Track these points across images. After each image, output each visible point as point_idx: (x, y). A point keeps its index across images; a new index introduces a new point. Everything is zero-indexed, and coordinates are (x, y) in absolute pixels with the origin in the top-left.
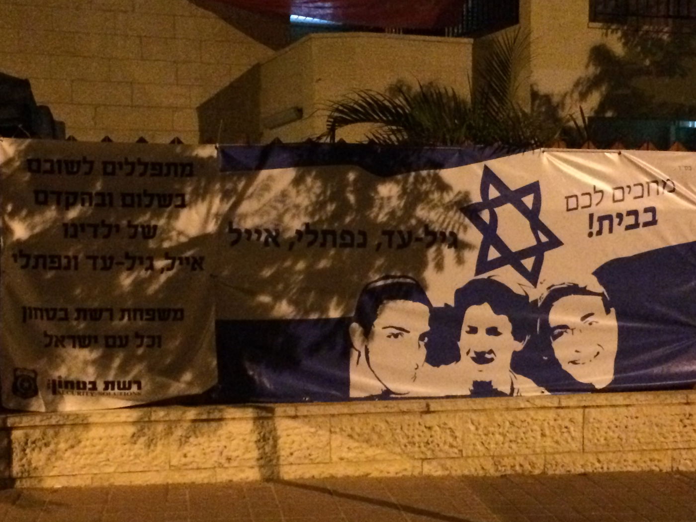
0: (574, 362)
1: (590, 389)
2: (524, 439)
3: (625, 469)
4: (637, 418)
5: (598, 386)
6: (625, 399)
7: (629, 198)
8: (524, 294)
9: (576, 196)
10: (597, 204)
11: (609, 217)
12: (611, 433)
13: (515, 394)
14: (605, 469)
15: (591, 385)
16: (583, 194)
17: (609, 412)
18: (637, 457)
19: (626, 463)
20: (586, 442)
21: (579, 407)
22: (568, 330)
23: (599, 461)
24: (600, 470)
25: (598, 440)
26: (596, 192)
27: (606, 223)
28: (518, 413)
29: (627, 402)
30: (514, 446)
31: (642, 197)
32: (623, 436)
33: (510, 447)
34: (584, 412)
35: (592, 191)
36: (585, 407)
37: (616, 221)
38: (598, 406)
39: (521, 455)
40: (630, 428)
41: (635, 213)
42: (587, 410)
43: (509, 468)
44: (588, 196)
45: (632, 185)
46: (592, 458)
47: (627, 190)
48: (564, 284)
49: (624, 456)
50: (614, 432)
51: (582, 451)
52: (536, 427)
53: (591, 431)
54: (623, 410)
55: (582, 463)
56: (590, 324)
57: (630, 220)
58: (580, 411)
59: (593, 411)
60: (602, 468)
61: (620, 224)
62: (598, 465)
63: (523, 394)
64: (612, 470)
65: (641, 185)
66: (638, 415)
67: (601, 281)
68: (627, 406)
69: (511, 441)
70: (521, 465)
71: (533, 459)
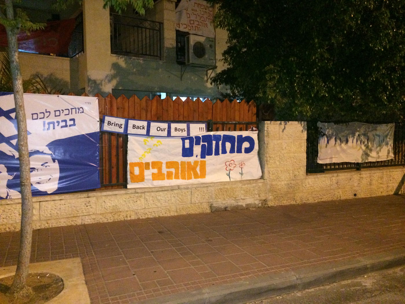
0: (38, 183)
1: (45, 194)
2: (10, 217)
3: (60, 226)
4: (65, 204)
5: (49, 193)
6: (59, 197)
7: (62, 115)
8: (12, 155)
9: (37, 114)
10: (47, 117)
11: (53, 123)
12: (53, 212)
13: (8, 198)
14: (50, 226)
15: (46, 192)
16: (40, 113)
17: (52, 203)
18: (65, 220)
19: (60, 223)
20: (41, 216)
21: (37, 202)
22: (35, 170)
23: (48, 223)
24: (48, 227)
25: (47, 215)
27: (51, 125)
28: (7, 206)
29: (61, 198)
30: (5, 220)
31: (69, 114)
32: (59, 212)
33: (3, 221)
34: (40, 204)
35: (45, 112)
36: (40, 202)
37: (56, 124)
38: (47, 201)
39: (9, 224)
40: (62, 209)
41: (65, 121)
43: (3, 230)
44: (43, 114)
45: (64, 110)
46: (44, 222)
47: (61, 112)
48: (32, 150)
49: (60, 220)
51: (39, 220)
52: (16, 212)
53: (43, 211)
54: (59, 202)
55: (39, 225)
56: (46, 167)
57: (64, 124)
59: (44, 203)
61: (58, 125)
62: (47, 225)
63: (12, 198)
64: (54, 226)
65: (68, 110)
66: (65, 203)
68: (61, 200)
69: (3, 218)
70: (9, 228)
71: (15, 225)
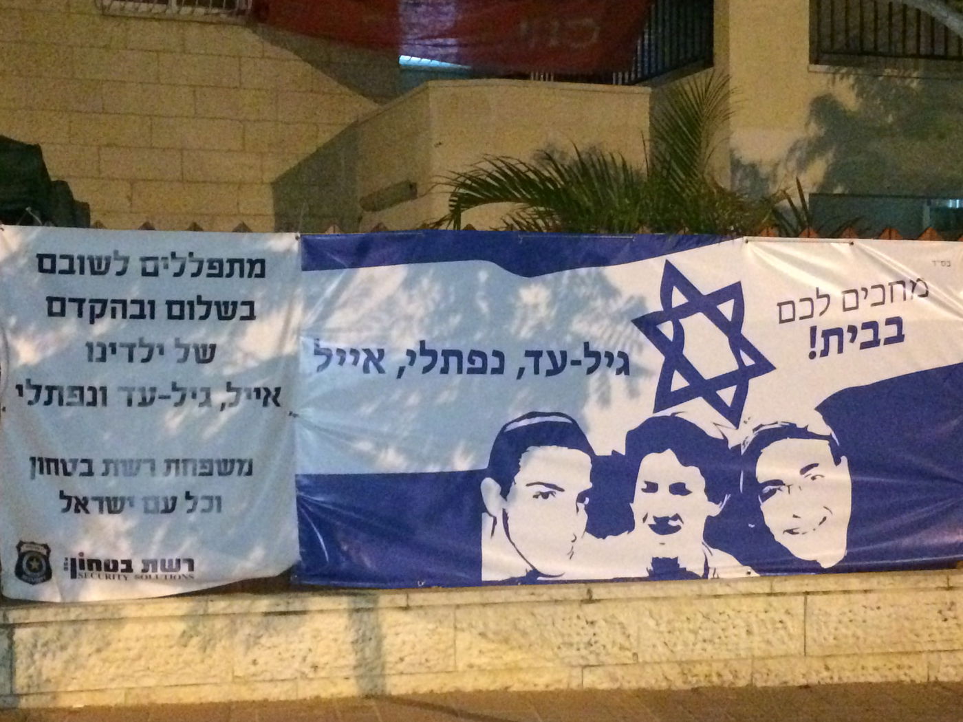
0: (791, 532)
1: (813, 568)
2: (723, 638)
3: (862, 680)
4: (879, 608)
5: (825, 565)
6: (861, 583)
7: (865, 304)
8: (721, 437)
9: (792, 303)
10: (822, 313)
11: (838, 332)
12: (844, 630)
13: (710, 576)
14: (836, 680)
15: (815, 562)
16: (802, 300)
17: (842, 599)
18: (879, 662)
19: (865, 672)
20: (809, 642)
21: (797, 594)
22: (782, 487)
23: (827, 668)
24: (829, 681)
25: (825, 639)
26: (819, 297)
27: (834, 340)
28: (715, 601)
29: (865, 586)
30: (709, 647)
31: (883, 303)
32: (860, 633)
33: (704, 650)
34: (806, 599)
35: (814, 297)
36: (807, 593)
37: (847, 336)
38: (825, 593)
39: (719, 661)
40: (869, 622)
41: (872, 325)
42: (809, 598)
43: (702, 678)
44: (808, 303)
45: (869, 288)
46: (817, 664)
47: (862, 294)
48: (776, 423)
49: (862, 662)
50: (847, 627)
51: (803, 654)
52: (739, 622)
53: (816, 626)
54: (860, 597)
55: (803, 671)
56: (814, 478)
57: (867, 335)
58: (801, 599)
59: (817, 598)
60: (832, 678)
61: (853, 340)
62: (825, 674)
63: (721, 576)
64: (845, 680)
65: (882, 286)
66: (880, 604)
67: (828, 419)
68: (866, 591)
69: (705, 641)
70: (719, 675)
71: (736, 665)
